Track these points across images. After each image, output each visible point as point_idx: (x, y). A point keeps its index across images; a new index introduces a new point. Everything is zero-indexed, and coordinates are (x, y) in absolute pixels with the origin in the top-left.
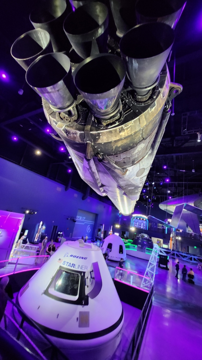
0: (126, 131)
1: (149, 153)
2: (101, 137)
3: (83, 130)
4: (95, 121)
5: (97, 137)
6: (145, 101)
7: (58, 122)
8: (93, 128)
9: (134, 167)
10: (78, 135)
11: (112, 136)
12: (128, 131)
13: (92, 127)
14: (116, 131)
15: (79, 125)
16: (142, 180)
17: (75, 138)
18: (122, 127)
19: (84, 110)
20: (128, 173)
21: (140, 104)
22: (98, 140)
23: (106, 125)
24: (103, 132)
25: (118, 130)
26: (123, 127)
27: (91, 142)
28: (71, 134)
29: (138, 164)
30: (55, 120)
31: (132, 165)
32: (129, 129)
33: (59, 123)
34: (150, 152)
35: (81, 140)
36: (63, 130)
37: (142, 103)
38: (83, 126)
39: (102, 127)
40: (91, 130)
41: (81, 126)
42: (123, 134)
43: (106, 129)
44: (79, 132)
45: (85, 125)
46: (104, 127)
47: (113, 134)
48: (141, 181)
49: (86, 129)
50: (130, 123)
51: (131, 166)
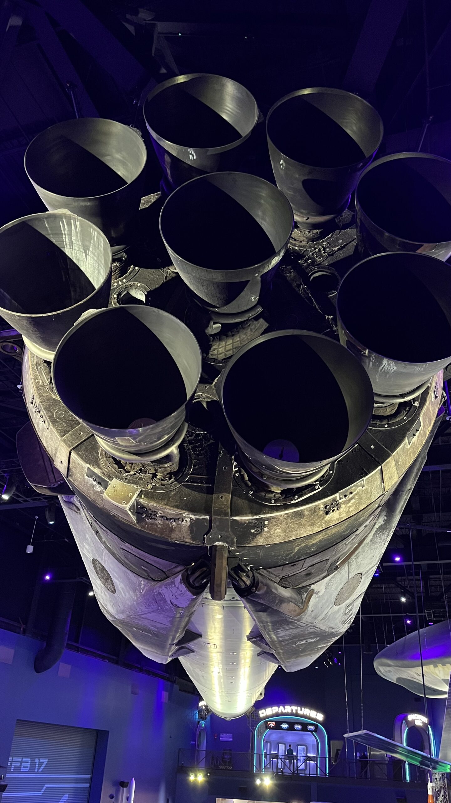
0: (343, 506)
1: (377, 526)
2: (266, 529)
3: (207, 510)
4: (242, 476)
5: (252, 531)
6: (389, 414)
7: (110, 478)
8: (241, 502)
9: (333, 577)
10: (186, 523)
11: (300, 525)
12: (350, 507)
13: (234, 498)
14: (314, 511)
15: (187, 490)
16: (350, 610)
17: (172, 530)
18: (334, 500)
19: (198, 435)
20: (313, 600)
21: (378, 423)
22: (253, 539)
23: (281, 493)
24: (274, 518)
25: (322, 506)
26: (338, 499)
27: (231, 544)
28: (158, 519)
29: (345, 568)
30: (97, 471)
31: (328, 575)
32: (353, 501)
33: (115, 483)
34: (381, 522)
35: (193, 538)
36: (130, 509)
37: (383, 423)
38: (205, 496)
39: (269, 500)
40: (236, 512)
41: (196, 495)
42: (334, 516)
43: (286, 507)
44: (188, 517)
45: (210, 491)
46: (277, 500)
47: (303, 521)
48: (346, 614)
49: (215, 506)
50: (357, 486)
51: (324, 577)
